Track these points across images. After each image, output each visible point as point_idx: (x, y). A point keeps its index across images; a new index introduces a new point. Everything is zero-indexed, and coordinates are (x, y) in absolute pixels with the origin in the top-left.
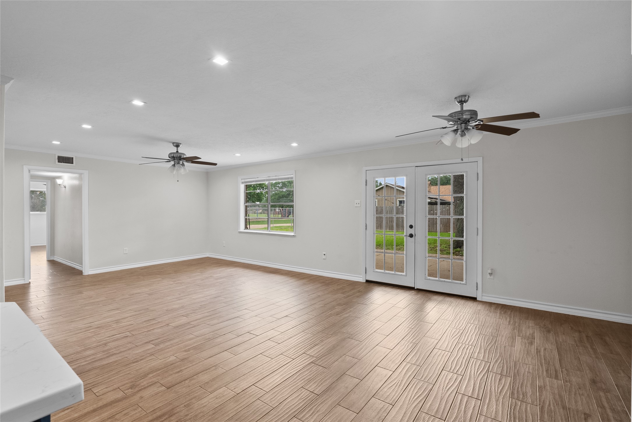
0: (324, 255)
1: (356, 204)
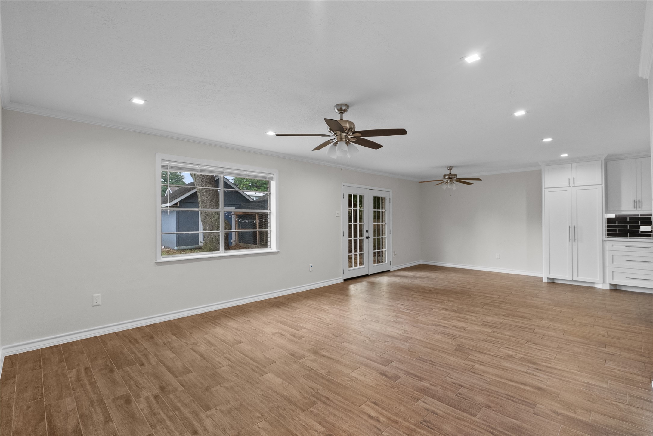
0: (312, 266)
1: (336, 214)
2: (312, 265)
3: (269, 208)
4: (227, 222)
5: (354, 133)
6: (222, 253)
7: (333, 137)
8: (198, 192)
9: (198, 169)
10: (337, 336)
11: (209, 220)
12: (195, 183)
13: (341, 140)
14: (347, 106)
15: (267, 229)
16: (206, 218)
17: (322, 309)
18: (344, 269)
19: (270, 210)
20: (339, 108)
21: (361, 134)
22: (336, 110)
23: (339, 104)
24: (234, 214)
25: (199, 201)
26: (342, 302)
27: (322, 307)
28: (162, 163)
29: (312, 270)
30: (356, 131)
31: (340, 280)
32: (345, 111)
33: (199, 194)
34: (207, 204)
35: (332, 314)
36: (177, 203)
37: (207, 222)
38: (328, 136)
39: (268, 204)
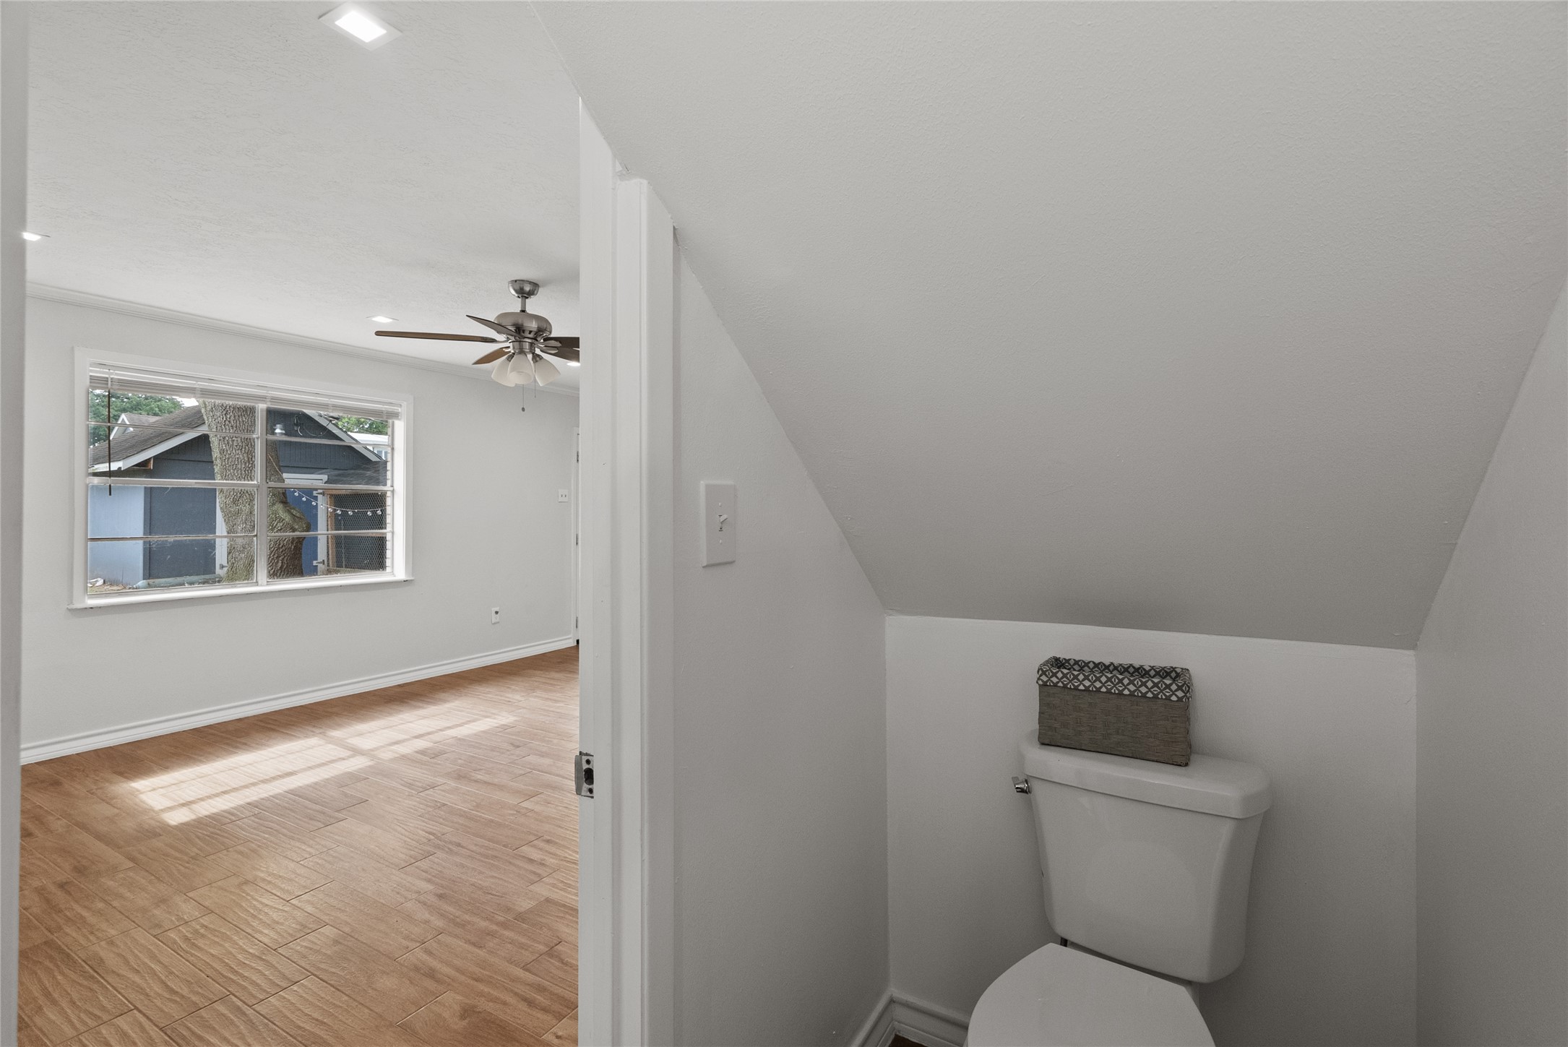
0: (497, 613)
1: (560, 496)
2: (497, 609)
3: (389, 483)
4: (298, 515)
5: (546, 339)
6: (261, 585)
7: (507, 344)
8: (211, 436)
9: (195, 388)
10: (518, 747)
11: (244, 508)
12: (203, 411)
13: (522, 352)
14: (535, 286)
15: (385, 528)
16: (235, 502)
17: (505, 701)
18: (577, 618)
19: (392, 486)
20: (518, 288)
21: (560, 342)
22: (513, 292)
23: (516, 281)
24: (323, 494)
25: (216, 458)
26: (555, 685)
27: (506, 697)
28: (91, 371)
29: (497, 620)
30: (552, 336)
31: (567, 641)
32: (531, 293)
33: (214, 442)
34: (239, 466)
35: (524, 708)
36: (149, 459)
37: (238, 513)
38: (493, 341)
39: (389, 474)
